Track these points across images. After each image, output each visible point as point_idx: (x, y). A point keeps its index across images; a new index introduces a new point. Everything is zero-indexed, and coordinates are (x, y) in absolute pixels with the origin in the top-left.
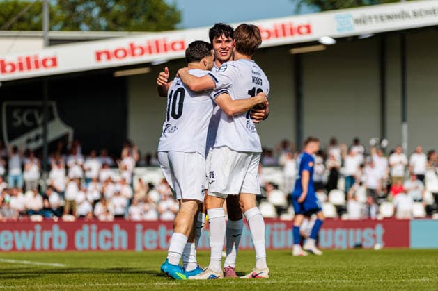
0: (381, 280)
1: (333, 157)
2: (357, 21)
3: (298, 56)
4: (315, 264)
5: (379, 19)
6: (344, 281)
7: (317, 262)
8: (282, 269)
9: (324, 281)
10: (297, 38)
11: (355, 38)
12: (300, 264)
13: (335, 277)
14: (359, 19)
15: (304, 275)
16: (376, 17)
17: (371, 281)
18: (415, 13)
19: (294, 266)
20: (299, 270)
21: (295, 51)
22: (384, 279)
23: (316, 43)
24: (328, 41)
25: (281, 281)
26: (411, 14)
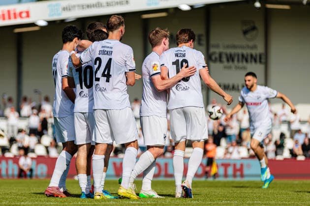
0: (79, 203)
1: (44, 110)
2: (64, 9)
3: (20, 34)
4: (30, 190)
5: (81, 7)
6: (51, 203)
7: (31, 189)
8: (5, 194)
9: (36, 203)
10: (19, 21)
11: (62, 22)
12: (19, 190)
13: (45, 200)
14: (65, 7)
15: (22, 198)
16: (79, 6)
17: (72, 203)
18: (107, 3)
19: (13, 191)
20: (18, 195)
21: (17, 30)
22: (81, 202)
23: (33, 25)
24: (42, 23)
25: (4, 203)
26: (105, 4)
